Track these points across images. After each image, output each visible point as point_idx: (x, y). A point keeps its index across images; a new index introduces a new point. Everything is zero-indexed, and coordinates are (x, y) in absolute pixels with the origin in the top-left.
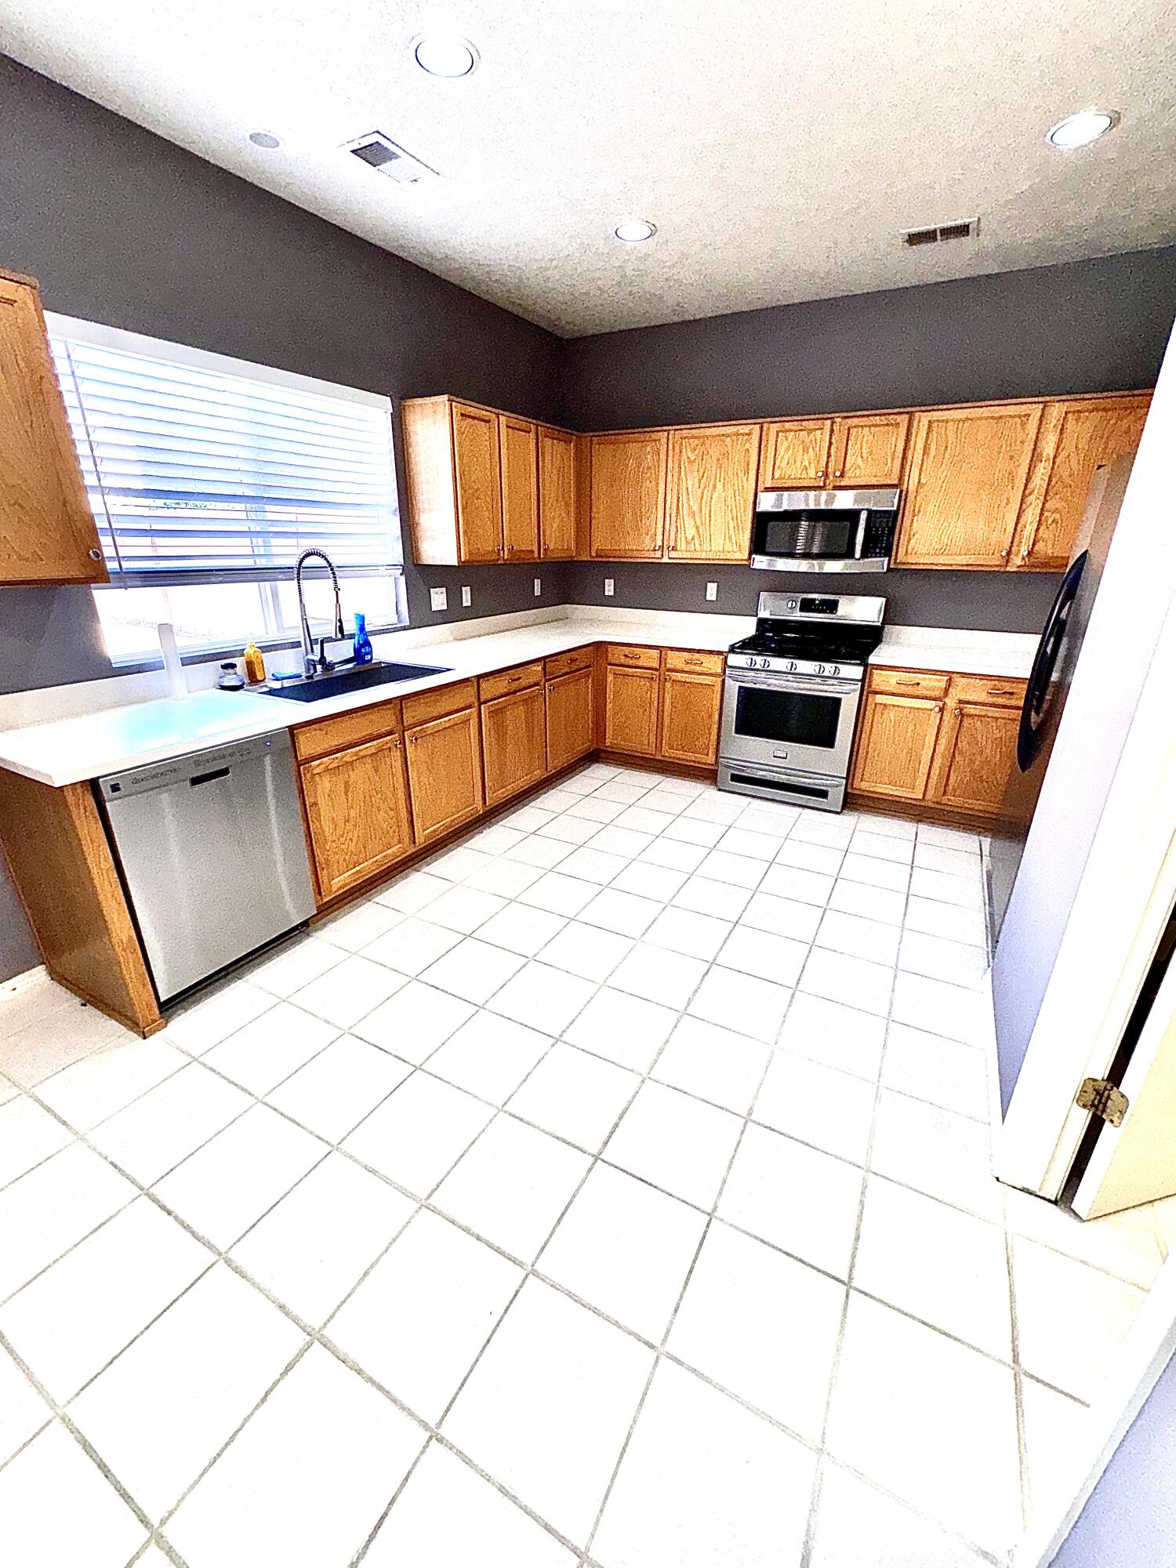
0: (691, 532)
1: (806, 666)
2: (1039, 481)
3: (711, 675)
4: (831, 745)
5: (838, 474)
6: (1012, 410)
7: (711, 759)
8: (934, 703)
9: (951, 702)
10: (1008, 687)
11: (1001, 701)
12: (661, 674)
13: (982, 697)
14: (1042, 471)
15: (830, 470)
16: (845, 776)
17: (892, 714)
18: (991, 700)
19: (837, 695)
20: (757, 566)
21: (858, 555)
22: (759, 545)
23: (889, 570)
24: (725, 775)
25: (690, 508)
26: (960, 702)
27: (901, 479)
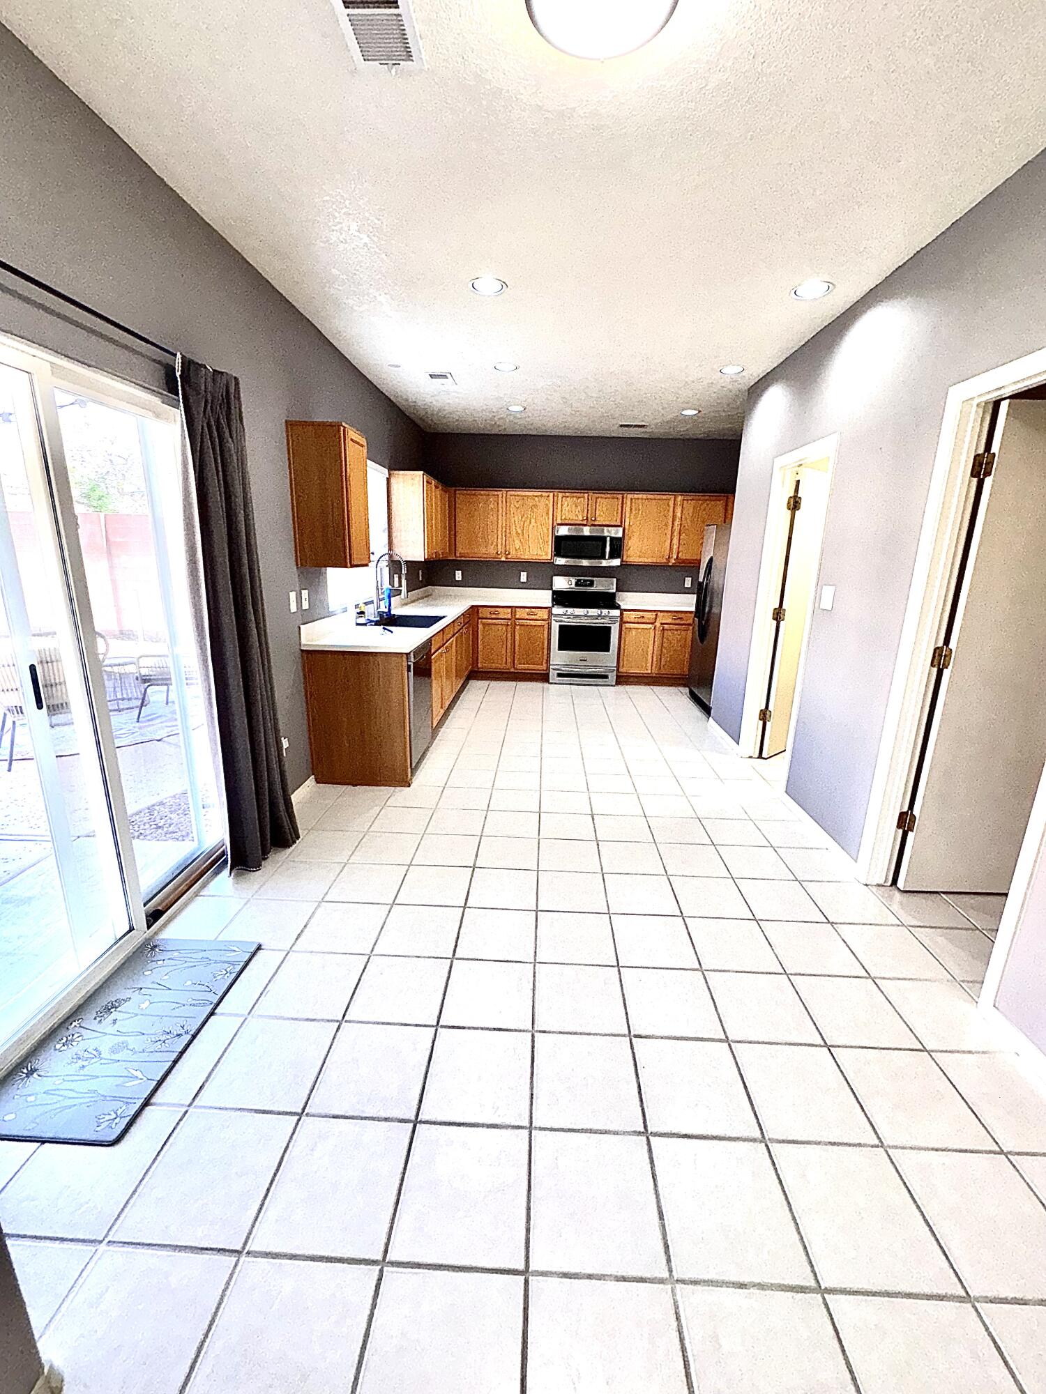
0: (517, 544)
1: (594, 612)
2: (677, 528)
3: (543, 620)
4: (607, 650)
5: (593, 519)
6: (665, 497)
7: (544, 667)
8: (651, 625)
9: (658, 624)
10: (680, 616)
11: (677, 622)
12: (513, 622)
13: (669, 621)
14: (677, 523)
15: (589, 516)
16: (615, 665)
17: (634, 632)
18: (674, 622)
19: (608, 625)
20: (557, 563)
21: (607, 557)
22: (558, 552)
23: (621, 565)
24: (553, 674)
25: (517, 532)
26: (662, 624)
27: (621, 522)
